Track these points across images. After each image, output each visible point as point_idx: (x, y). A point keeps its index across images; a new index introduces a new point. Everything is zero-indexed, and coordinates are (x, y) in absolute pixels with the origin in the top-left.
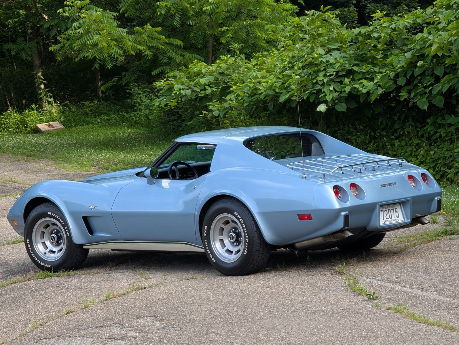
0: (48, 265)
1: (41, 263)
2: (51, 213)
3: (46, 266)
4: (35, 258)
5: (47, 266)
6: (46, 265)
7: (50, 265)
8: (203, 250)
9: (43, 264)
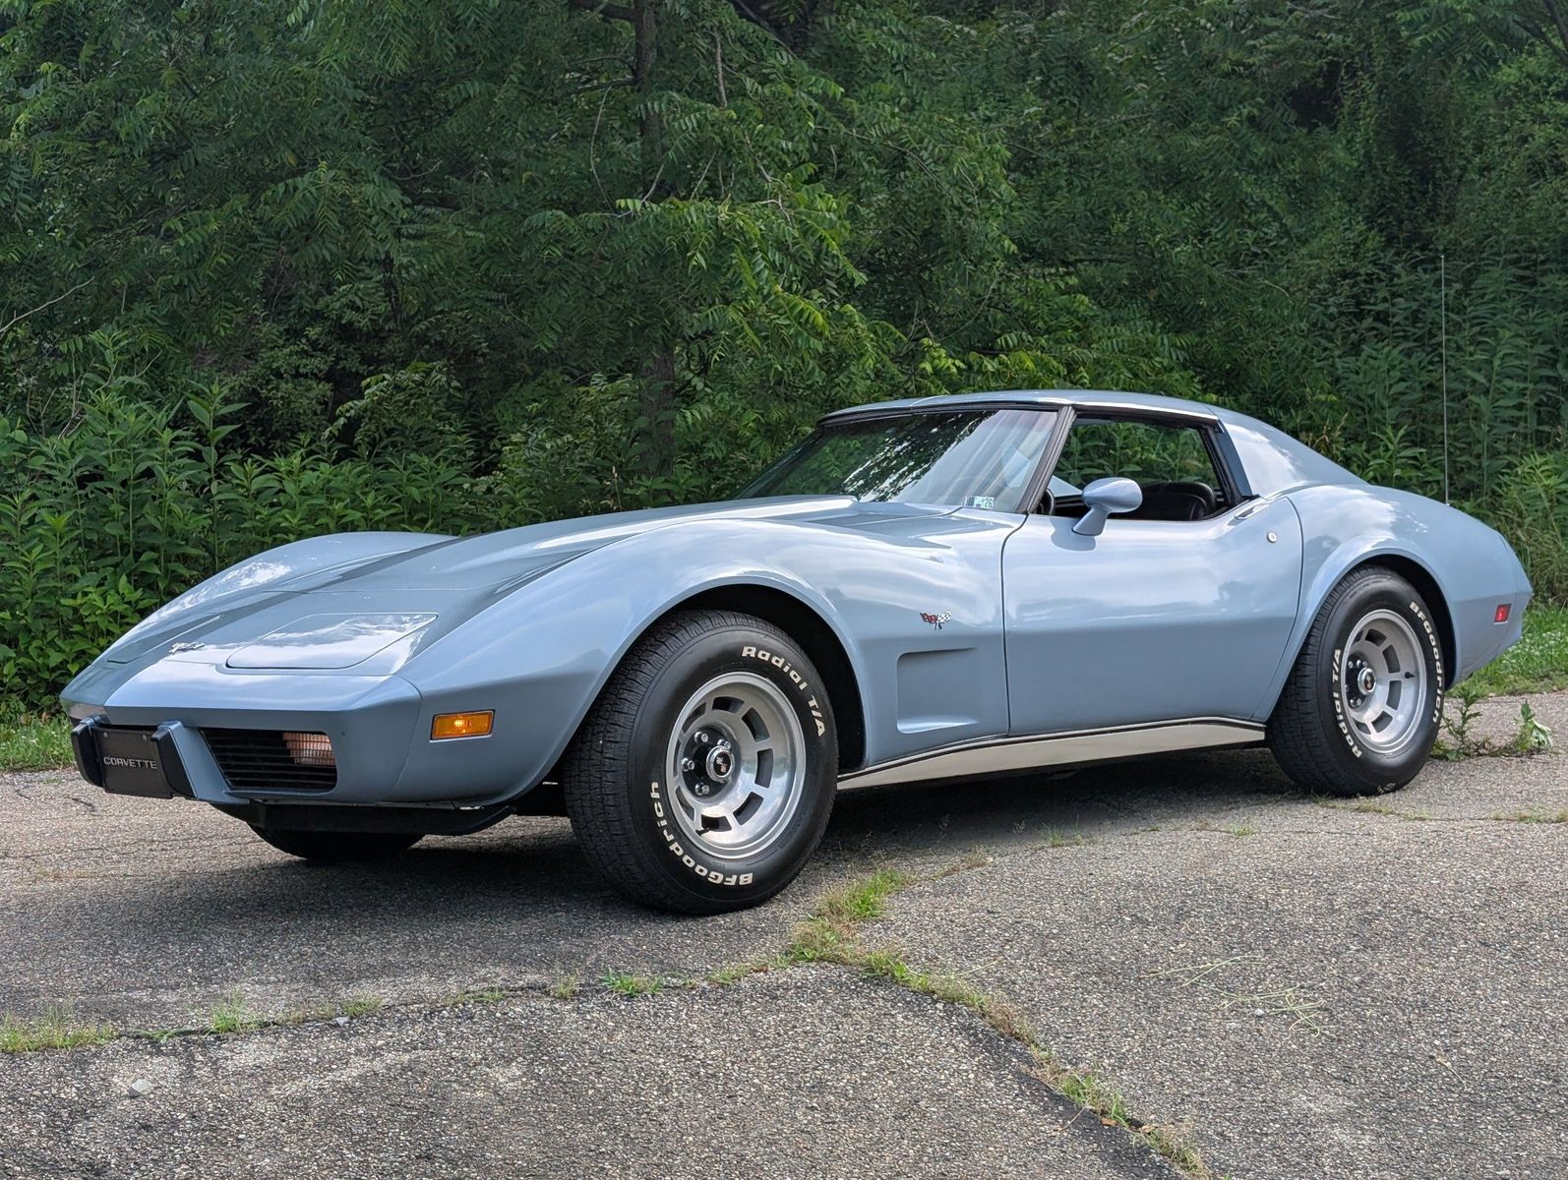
0: (742, 877)
1: (713, 874)
2: (754, 649)
3: (733, 883)
4: (685, 859)
5: (738, 880)
6: (735, 877)
7: (750, 875)
8: (1260, 736)
9: (721, 877)
